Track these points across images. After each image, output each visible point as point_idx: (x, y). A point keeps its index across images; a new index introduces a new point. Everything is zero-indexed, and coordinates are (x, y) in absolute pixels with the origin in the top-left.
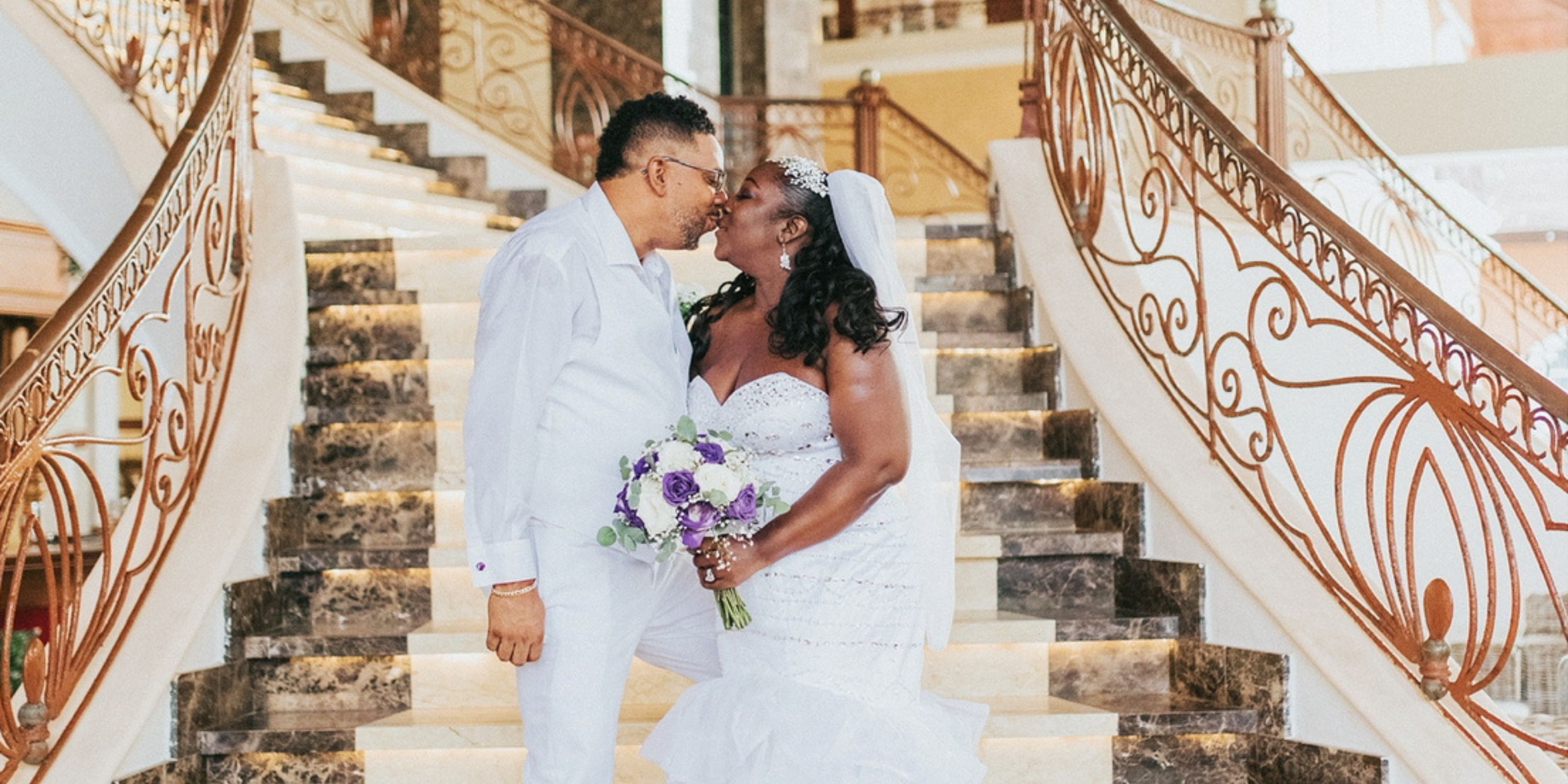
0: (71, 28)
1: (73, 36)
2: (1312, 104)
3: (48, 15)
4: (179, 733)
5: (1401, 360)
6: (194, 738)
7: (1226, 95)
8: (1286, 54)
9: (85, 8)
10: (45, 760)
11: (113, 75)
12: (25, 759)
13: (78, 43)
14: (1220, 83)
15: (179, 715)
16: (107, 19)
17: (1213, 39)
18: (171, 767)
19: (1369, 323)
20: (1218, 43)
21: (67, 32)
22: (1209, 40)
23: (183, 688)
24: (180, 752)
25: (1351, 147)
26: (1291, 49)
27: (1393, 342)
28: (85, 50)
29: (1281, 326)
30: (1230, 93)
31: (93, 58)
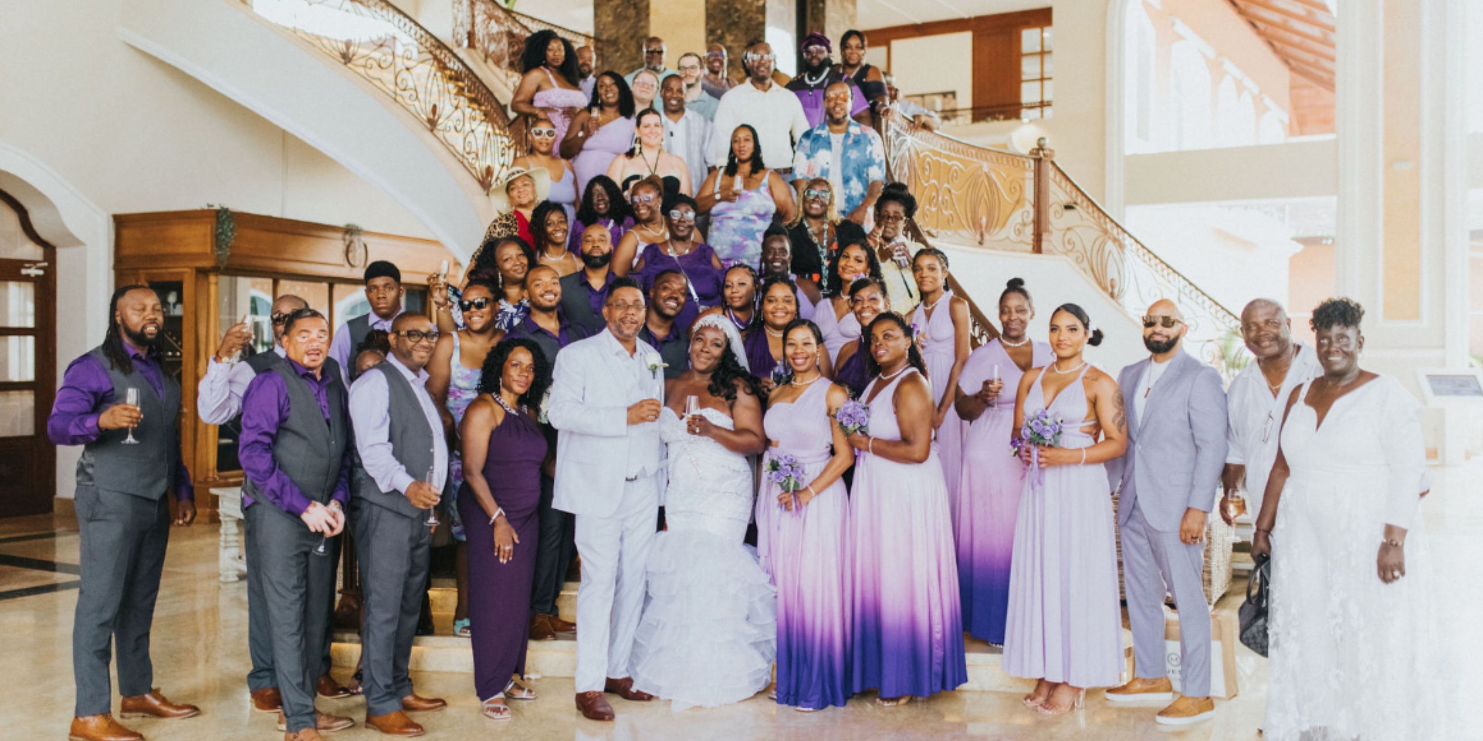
0: (461, 158)
1: (462, 163)
2: (1066, 192)
3: (451, 152)
7: (1015, 188)
8: (1050, 166)
9: (468, 149)
11: (479, 181)
13: (464, 166)
14: (1012, 182)
16: (477, 155)
17: (1008, 161)
20: (1011, 163)
21: (459, 160)
22: (1005, 162)
25: (1088, 213)
26: (1053, 163)
28: (468, 170)
30: (1018, 188)
31: (471, 173)
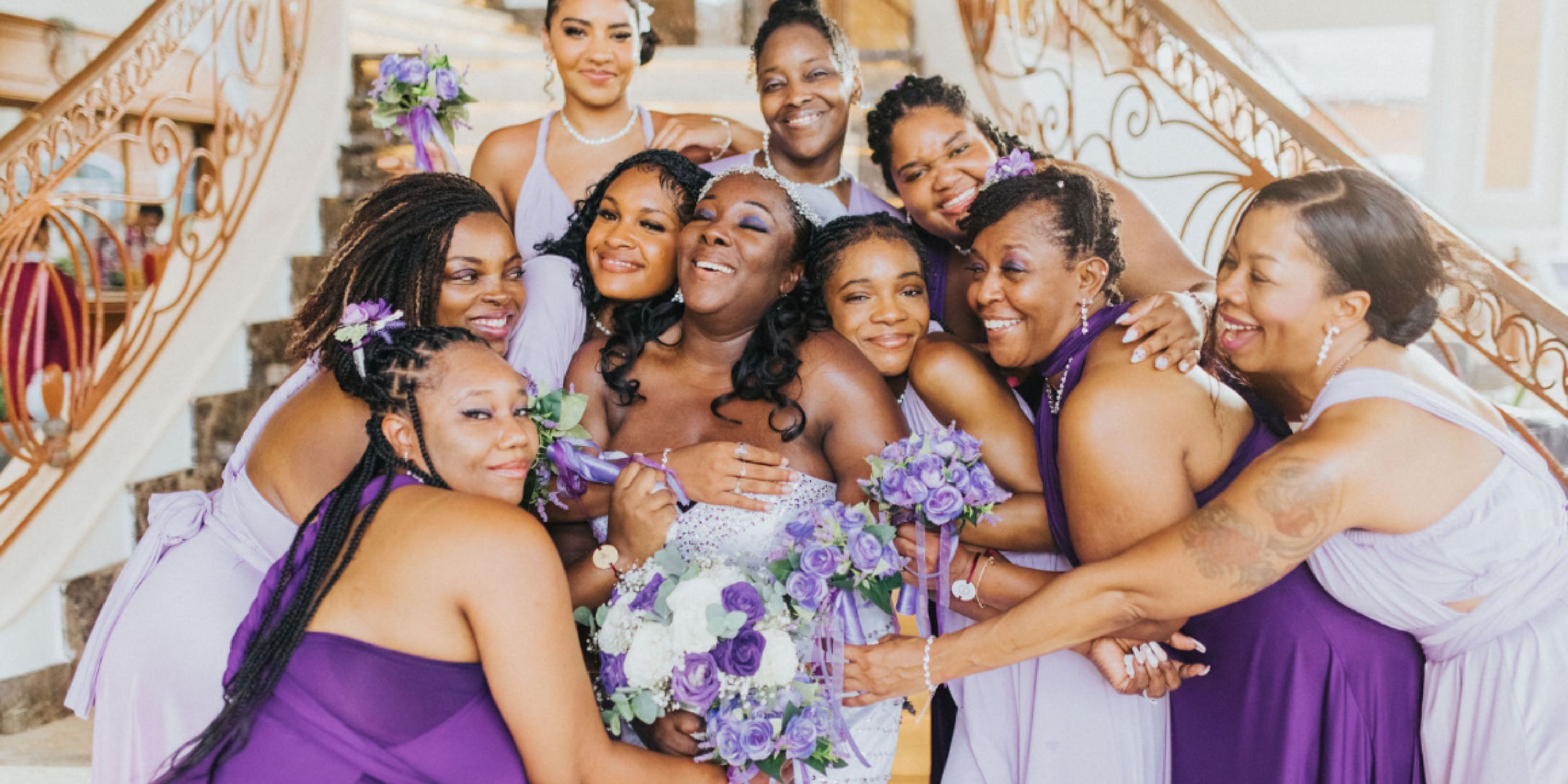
4: (198, 444)
5: (1241, 155)
6: (213, 448)
10: (68, 465)
12: (50, 462)
15: (198, 429)
18: (190, 473)
19: (1214, 123)
23: (201, 409)
24: (199, 459)
27: (1235, 142)
29: (1137, 127)
